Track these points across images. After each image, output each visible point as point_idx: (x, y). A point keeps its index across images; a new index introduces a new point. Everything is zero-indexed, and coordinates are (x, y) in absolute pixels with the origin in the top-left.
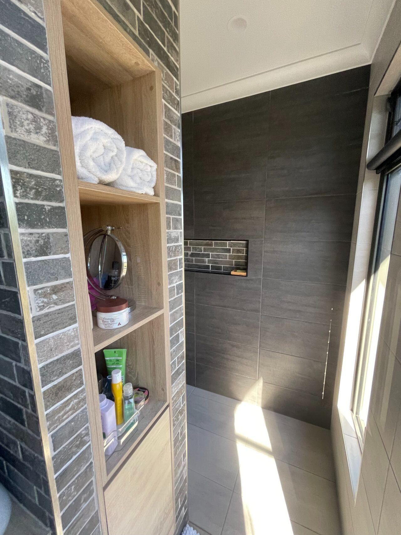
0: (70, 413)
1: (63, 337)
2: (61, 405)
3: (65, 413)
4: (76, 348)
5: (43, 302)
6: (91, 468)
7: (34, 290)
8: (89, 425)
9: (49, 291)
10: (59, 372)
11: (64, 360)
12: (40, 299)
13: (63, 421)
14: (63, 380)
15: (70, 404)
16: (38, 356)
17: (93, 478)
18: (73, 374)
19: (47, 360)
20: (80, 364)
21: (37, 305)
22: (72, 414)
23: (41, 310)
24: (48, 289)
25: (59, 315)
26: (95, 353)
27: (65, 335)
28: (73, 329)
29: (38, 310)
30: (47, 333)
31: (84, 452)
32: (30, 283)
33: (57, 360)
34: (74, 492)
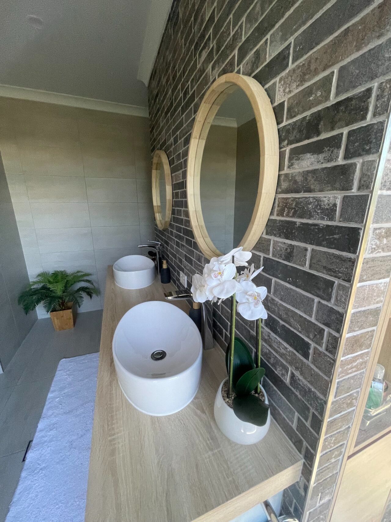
0: (354, 369)
1: (375, 289)
2: (351, 358)
3: (352, 368)
4: (378, 305)
5: (376, 244)
6: (348, 431)
7: (374, 228)
8: (360, 391)
9: (383, 234)
10: (361, 324)
11: (368, 314)
12: (375, 240)
13: (348, 374)
14: (360, 334)
15: (356, 360)
16: (355, 301)
17: (345, 442)
18: (368, 332)
19: (358, 308)
20: (375, 325)
21: (371, 247)
22: (355, 372)
23: (372, 252)
24: (384, 231)
25: (381, 263)
26: (390, 318)
27: (377, 288)
28: (385, 283)
29: (370, 252)
30: (367, 279)
31: (349, 413)
32: (375, 220)
33: (364, 311)
34: (332, 443)
